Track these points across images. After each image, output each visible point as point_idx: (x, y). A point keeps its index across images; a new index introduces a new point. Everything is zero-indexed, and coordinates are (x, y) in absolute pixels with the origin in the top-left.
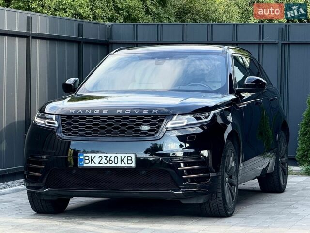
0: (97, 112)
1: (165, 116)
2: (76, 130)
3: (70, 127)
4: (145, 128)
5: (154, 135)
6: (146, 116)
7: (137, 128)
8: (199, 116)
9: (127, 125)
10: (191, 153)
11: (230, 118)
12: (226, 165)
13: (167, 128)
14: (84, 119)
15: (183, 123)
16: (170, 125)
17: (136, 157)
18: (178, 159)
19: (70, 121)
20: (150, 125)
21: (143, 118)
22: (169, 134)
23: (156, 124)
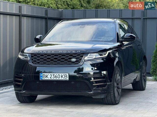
0: (49, 52)
1: (84, 54)
2: (39, 61)
3: (36, 60)
4: (74, 60)
5: (78, 64)
6: (74, 54)
7: (69, 60)
8: (101, 53)
9: (64, 58)
10: (97, 72)
11: (117, 55)
12: (115, 79)
13: (85, 60)
14: (43, 55)
15: (93, 57)
16: (86, 58)
17: (69, 75)
18: (91, 76)
19: (36, 57)
20: (76, 58)
21: (72, 55)
22: (86, 63)
23: (79, 58)
